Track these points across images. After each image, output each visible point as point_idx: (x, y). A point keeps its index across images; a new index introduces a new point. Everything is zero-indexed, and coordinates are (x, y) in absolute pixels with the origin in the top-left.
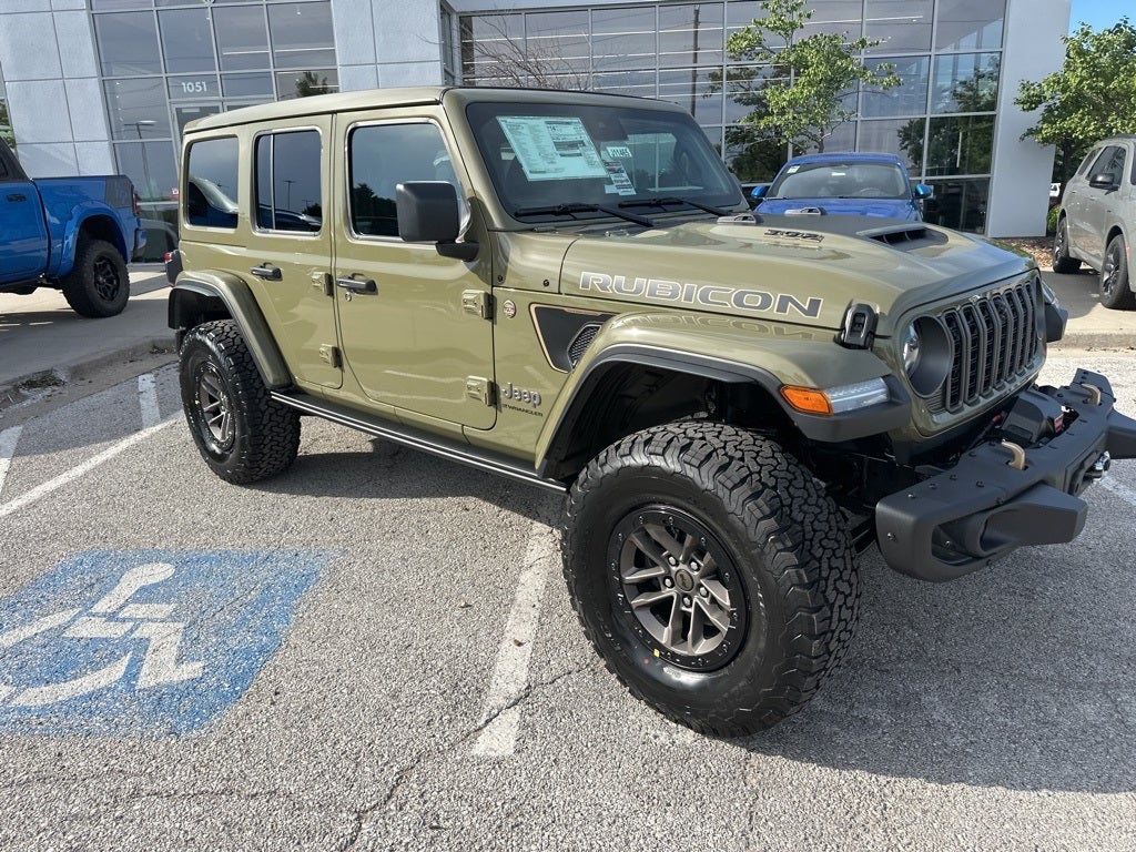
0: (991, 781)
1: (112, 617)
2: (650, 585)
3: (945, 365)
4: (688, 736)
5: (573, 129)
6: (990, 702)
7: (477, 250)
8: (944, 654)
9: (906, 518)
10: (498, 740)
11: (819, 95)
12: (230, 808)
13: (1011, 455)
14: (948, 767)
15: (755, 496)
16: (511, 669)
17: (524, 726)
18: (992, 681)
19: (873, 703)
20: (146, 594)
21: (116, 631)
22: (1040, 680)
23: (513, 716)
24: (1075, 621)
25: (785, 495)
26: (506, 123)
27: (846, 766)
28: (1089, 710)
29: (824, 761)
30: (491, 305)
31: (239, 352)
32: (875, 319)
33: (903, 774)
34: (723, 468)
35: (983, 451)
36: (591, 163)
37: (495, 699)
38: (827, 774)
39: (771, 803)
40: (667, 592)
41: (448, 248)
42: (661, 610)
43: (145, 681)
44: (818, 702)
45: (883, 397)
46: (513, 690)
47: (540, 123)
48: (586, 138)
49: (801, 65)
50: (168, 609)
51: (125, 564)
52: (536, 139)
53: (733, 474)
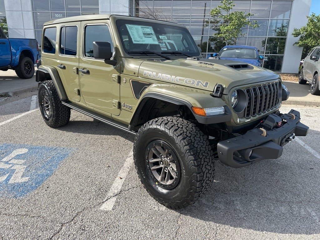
0: (249, 228)
1: (7, 163)
2: (157, 164)
3: (245, 104)
4: (164, 208)
5: (150, 30)
6: (254, 204)
7: (116, 63)
8: (244, 190)
9: (225, 148)
10: (108, 206)
11: (235, 28)
12: (25, 220)
13: (262, 132)
14: (237, 222)
15: (184, 139)
16: (117, 185)
17: (117, 202)
18: (256, 198)
19: (220, 202)
20: (18, 157)
21: (7, 166)
22: (270, 199)
23: (114, 199)
24: (284, 183)
25: (193, 139)
26: (128, 26)
27: (208, 220)
28: (283, 209)
29: (201, 218)
30: (119, 79)
31: (53, 90)
32: (223, 89)
33: (224, 224)
34: (176, 130)
35: (255, 130)
36: (154, 40)
37: (110, 194)
38: (201, 222)
39: (184, 229)
40: (161, 166)
41: (108, 61)
42: (159, 171)
43: (11, 181)
44: (204, 201)
45: (223, 113)
46: (116, 192)
47: (139, 27)
48: (153, 32)
49: (231, 19)
50: (23, 161)
51: (15, 148)
52: (137, 32)
53: (179, 132)
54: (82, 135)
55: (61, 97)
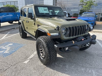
0: (67, 74)
1: (6, 47)
2: (41, 50)
3: (68, 32)
4: (42, 64)
5: (46, 8)
6: (73, 67)
7: (34, 19)
8: (72, 61)
10: (26, 62)
12: (3, 63)
13: (73, 42)
15: (45, 43)
16: (32, 56)
17: (29, 61)
18: (75, 65)
19: (61, 65)
20: (9, 46)
21: (5, 48)
22: (80, 65)
23: (29, 60)
25: (49, 43)
26: (38, 8)
27: (54, 70)
28: (83, 69)
29: (53, 69)
32: (59, 27)
33: (59, 72)
34: (44, 40)
36: (47, 12)
37: (29, 58)
38: (52, 70)
39: (45, 72)
43: (4, 53)
44: (56, 64)
45: (58, 35)
47: (43, 8)
48: (47, 9)
50: (10, 47)
53: (44, 41)
54: (29, 41)
55: (23, 29)
